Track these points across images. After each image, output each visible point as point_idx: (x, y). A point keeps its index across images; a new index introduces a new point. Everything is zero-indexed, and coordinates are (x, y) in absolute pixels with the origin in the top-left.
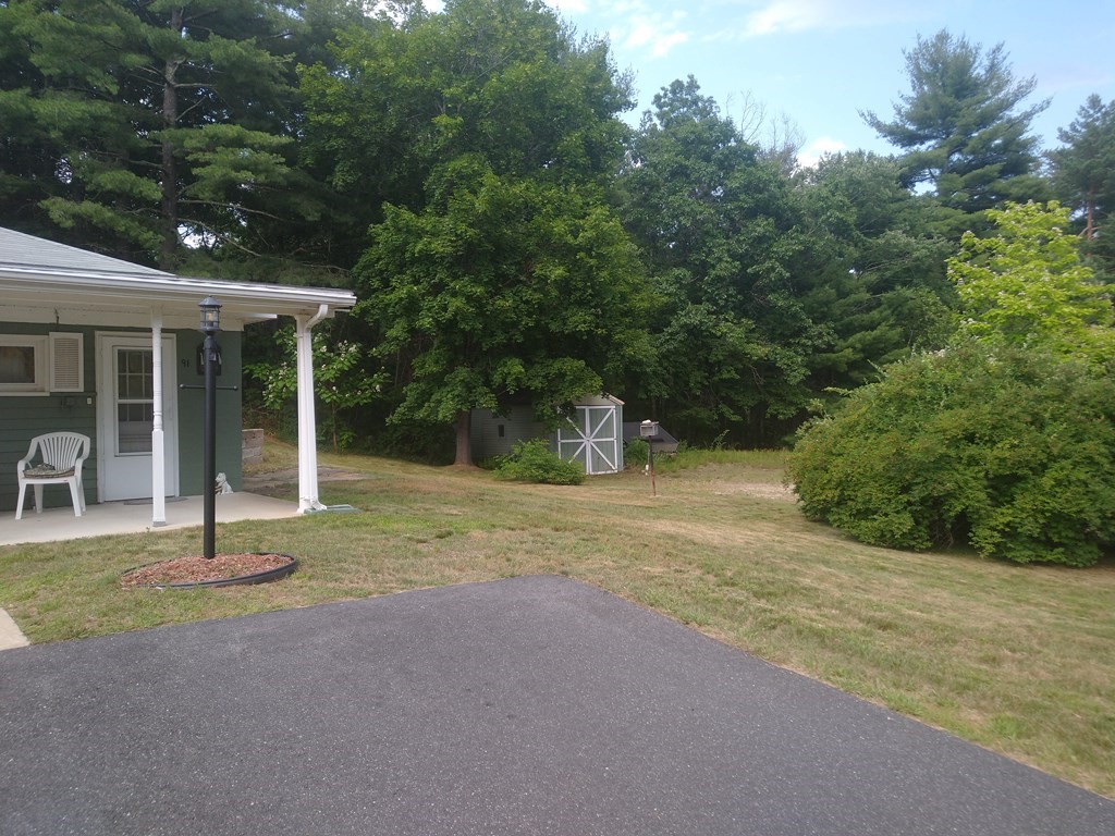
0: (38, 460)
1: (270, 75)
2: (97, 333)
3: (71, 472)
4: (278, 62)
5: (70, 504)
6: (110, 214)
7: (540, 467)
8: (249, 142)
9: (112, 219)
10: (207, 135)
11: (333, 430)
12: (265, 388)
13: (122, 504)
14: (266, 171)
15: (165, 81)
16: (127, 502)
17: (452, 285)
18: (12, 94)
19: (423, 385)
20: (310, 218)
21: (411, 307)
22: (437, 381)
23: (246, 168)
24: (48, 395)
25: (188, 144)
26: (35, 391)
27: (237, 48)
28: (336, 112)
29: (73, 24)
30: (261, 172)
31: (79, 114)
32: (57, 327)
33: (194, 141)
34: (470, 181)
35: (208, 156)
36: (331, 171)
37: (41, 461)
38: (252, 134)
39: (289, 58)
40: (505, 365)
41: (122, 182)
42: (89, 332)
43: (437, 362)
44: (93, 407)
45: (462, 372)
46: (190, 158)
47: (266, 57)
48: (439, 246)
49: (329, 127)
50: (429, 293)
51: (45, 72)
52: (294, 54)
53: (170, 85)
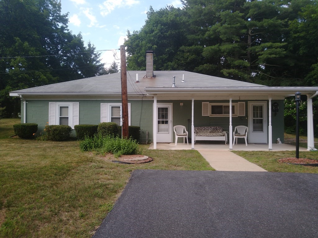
1: (280, 26)
2: (248, 102)
3: (245, 135)
4: (282, 22)
5: (245, 143)
6: (237, 71)
8: (274, 46)
9: (237, 73)
10: (262, 47)
13: (254, 144)
14: (279, 54)
15: (249, 34)
16: (255, 144)
18: (216, 46)
20: (291, 65)
23: (273, 54)
24: (237, 117)
25: (257, 50)
26: (234, 116)
27: (271, 21)
28: (301, 33)
29: (229, 26)
30: (277, 54)
31: (230, 48)
32: (240, 101)
33: (258, 49)
35: (262, 52)
36: (299, 50)
37: (237, 132)
38: (274, 44)
39: (286, 20)
41: (240, 63)
42: (246, 101)
44: (247, 120)
46: (257, 54)
47: (280, 21)
49: (299, 37)
51: (223, 39)
52: (288, 19)
53: (250, 35)
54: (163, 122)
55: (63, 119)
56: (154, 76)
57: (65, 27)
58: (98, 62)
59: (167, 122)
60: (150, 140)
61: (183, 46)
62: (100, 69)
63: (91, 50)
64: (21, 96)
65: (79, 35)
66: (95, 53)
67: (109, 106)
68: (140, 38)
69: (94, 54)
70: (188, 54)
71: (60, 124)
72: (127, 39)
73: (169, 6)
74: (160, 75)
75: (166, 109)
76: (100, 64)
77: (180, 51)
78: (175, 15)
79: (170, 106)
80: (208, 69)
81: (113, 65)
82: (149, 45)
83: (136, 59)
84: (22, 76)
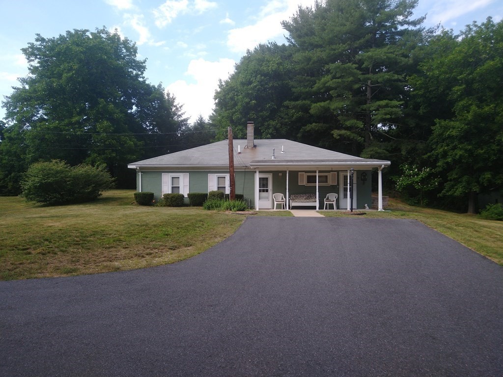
0: (328, 199)
2: (339, 172)
3: (334, 201)
4: (399, 78)
5: (334, 209)
7: (496, 214)
8: (390, 105)
9: (349, 135)
10: (377, 105)
11: (421, 199)
12: (396, 184)
14: (395, 114)
17: (459, 146)
18: (325, 103)
19: (452, 183)
20: (412, 126)
21: (445, 154)
22: (457, 181)
23: (388, 114)
24: (330, 185)
25: (371, 109)
28: (420, 89)
30: (393, 114)
32: (332, 171)
33: (373, 108)
34: (467, 108)
36: (419, 109)
38: (391, 102)
39: (403, 76)
40: (484, 174)
41: (352, 123)
43: (457, 174)
44: (339, 188)
45: (465, 178)
47: (396, 77)
48: (454, 133)
50: (451, 150)
53: (369, 86)
54: (264, 191)
55: (175, 188)
56: (255, 146)
57: (140, 75)
58: (180, 116)
59: (267, 191)
60: (252, 207)
61: (287, 101)
62: (182, 126)
63: (171, 102)
64: (138, 168)
65: (160, 86)
66: (174, 104)
67: (215, 176)
68: (234, 89)
69: (174, 106)
70: (294, 111)
71: (172, 192)
72: (219, 90)
73: (272, 43)
74: (261, 145)
75: (267, 179)
76: (182, 119)
77: (284, 106)
78: (277, 64)
79: (270, 177)
80: (317, 129)
81: (199, 120)
82: (247, 100)
83: (231, 115)
84: (109, 142)
